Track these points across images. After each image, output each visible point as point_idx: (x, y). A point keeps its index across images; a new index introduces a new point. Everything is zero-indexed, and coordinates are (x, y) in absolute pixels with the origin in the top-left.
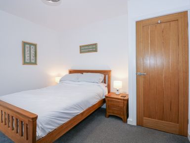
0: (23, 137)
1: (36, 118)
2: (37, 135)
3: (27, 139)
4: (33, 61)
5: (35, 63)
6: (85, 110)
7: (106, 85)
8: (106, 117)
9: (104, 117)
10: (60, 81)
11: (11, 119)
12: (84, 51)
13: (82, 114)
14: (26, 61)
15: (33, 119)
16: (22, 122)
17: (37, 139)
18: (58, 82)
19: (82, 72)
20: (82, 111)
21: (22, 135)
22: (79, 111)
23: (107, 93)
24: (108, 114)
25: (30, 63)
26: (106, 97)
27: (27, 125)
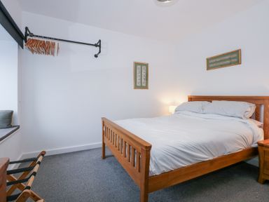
0: (135, 168)
1: (150, 147)
2: (150, 169)
3: (139, 171)
4: (144, 85)
5: (146, 87)
6: (216, 157)
7: (261, 123)
8: (257, 181)
9: (255, 181)
10: (176, 111)
11: (124, 145)
12: (215, 65)
13: (211, 162)
14: (137, 85)
15: (146, 147)
16: (135, 150)
17: (150, 175)
18: (173, 113)
19: (209, 99)
20: (211, 158)
21: (134, 165)
22: (206, 157)
23: (262, 139)
24: (263, 177)
25: (141, 87)
26: (260, 144)
27: (140, 154)
